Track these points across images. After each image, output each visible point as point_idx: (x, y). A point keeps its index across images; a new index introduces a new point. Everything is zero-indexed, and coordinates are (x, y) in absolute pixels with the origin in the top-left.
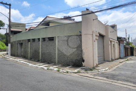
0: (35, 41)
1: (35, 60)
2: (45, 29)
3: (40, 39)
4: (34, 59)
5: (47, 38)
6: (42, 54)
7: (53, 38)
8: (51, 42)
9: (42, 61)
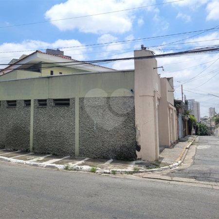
0: (15, 105)
1: (14, 150)
2: (44, 80)
3: (30, 101)
4: (12, 148)
5: (52, 101)
6: (37, 135)
7: (68, 100)
8: (62, 110)
9: (36, 151)
